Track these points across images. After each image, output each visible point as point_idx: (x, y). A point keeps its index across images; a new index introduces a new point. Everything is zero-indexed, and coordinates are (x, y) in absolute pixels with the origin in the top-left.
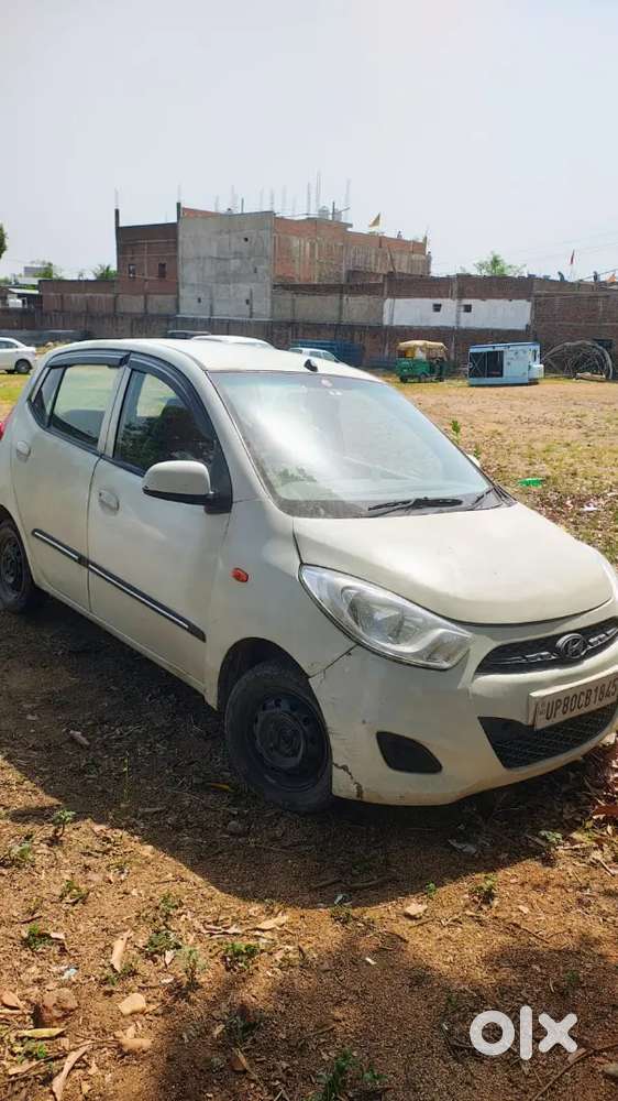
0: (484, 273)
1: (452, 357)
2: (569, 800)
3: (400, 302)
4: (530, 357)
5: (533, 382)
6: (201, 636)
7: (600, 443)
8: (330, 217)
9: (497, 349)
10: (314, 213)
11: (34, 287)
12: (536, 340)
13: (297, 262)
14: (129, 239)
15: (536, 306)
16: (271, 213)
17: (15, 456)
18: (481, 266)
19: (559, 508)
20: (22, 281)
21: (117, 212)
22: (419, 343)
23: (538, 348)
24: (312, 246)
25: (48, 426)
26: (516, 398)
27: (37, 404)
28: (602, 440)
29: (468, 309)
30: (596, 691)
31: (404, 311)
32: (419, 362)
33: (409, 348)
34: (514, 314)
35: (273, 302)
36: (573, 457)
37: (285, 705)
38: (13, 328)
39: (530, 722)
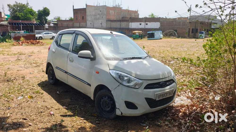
0: (150, 17)
1: (144, 34)
2: (165, 116)
3: (133, 23)
4: (160, 33)
5: (161, 39)
6: (90, 85)
7: (174, 50)
8: (118, 6)
9: (153, 32)
10: (114, 6)
11: (56, 22)
12: (161, 30)
13: (111, 15)
14: (76, 11)
15: (161, 23)
16: (106, 6)
17: (52, 53)
18: (149, 16)
19: (165, 63)
20: (53, 21)
21: (73, 6)
22: (137, 31)
23: (161, 32)
24: (114, 12)
25: (59, 46)
26: (157, 42)
27: (56, 42)
28: (175, 50)
29: (147, 24)
30: (168, 93)
31: (133, 25)
32: (137, 35)
33: (135, 32)
34: (157, 25)
35: (106, 24)
36: (169, 53)
37: (107, 97)
38: (52, 30)
39: (155, 99)
